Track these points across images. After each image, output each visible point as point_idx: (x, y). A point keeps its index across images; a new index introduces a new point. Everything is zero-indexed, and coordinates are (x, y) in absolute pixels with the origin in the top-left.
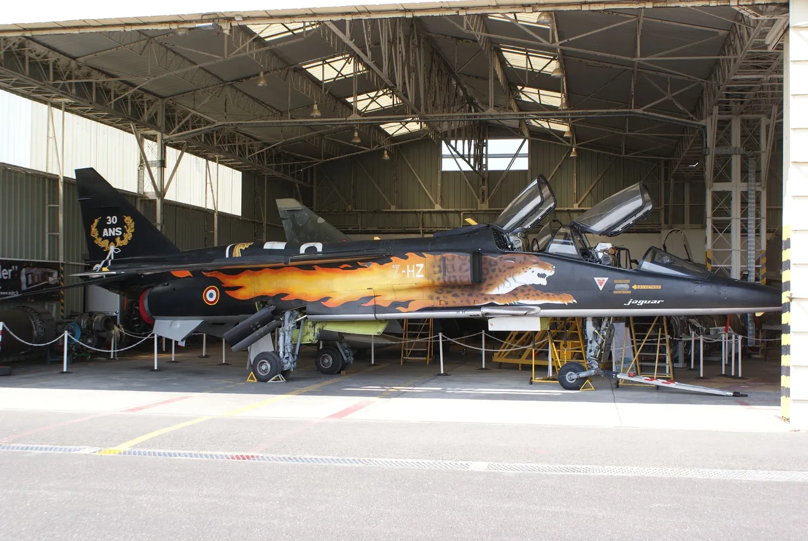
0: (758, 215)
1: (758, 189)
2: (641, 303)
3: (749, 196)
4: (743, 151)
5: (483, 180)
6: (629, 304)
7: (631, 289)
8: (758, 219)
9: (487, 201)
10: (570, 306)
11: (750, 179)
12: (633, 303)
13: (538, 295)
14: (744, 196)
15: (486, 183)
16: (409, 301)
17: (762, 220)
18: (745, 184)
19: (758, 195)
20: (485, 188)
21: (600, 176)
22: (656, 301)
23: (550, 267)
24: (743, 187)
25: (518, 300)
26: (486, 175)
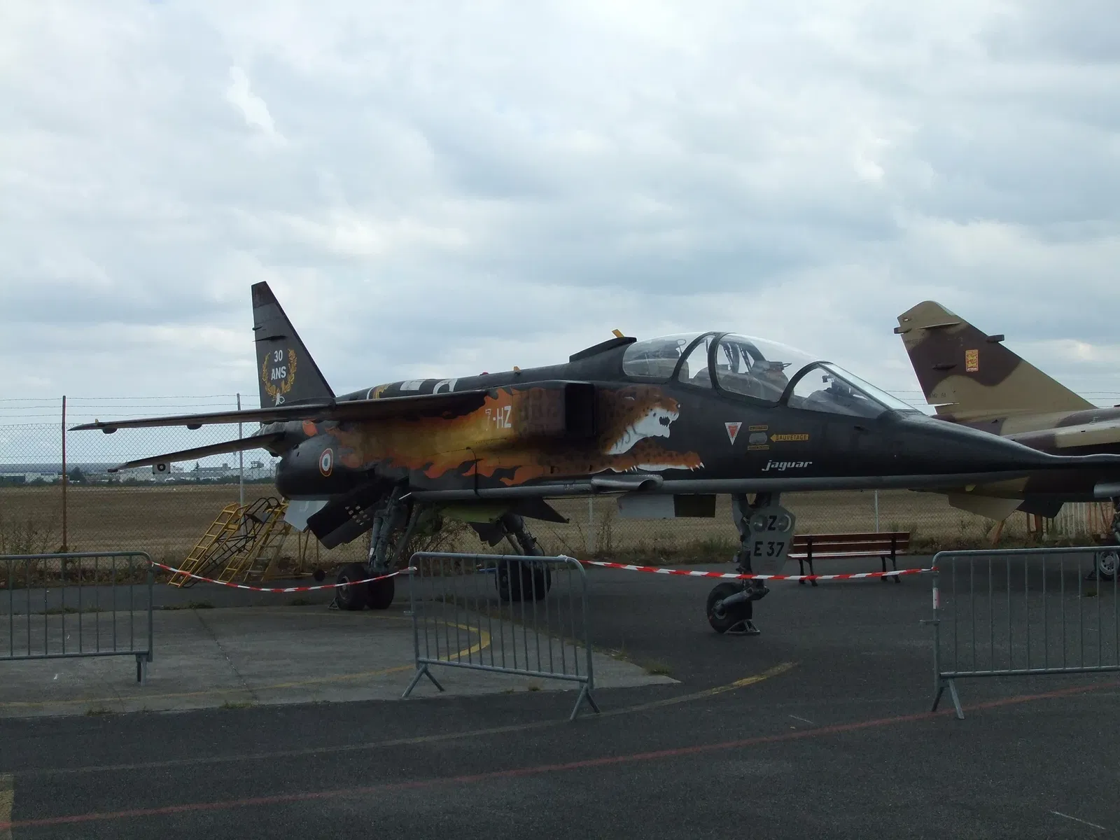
2: (784, 466)
6: (767, 469)
7: (769, 441)
10: (697, 474)
12: (773, 466)
13: (660, 455)
16: (516, 468)
22: (802, 463)
23: (674, 406)
25: (638, 464)
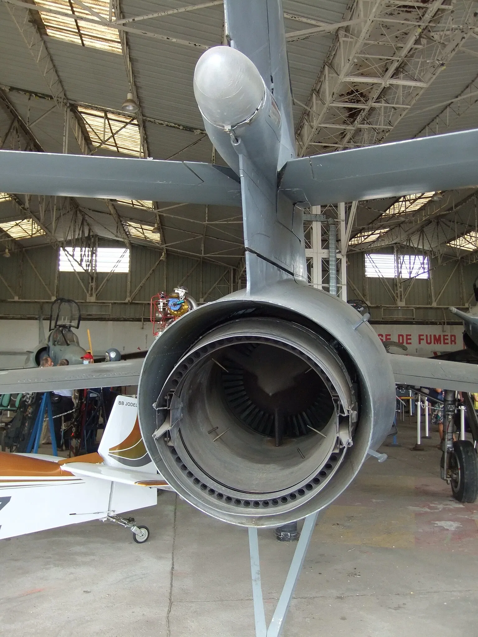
0: (338, 281)
1: (339, 256)
3: (330, 263)
4: (323, 218)
5: (92, 279)
8: (338, 285)
9: (94, 295)
11: (330, 246)
14: (325, 263)
15: (94, 280)
17: (343, 286)
18: (326, 251)
19: (339, 262)
20: (94, 284)
21: (184, 278)
24: (324, 253)
26: (95, 275)
